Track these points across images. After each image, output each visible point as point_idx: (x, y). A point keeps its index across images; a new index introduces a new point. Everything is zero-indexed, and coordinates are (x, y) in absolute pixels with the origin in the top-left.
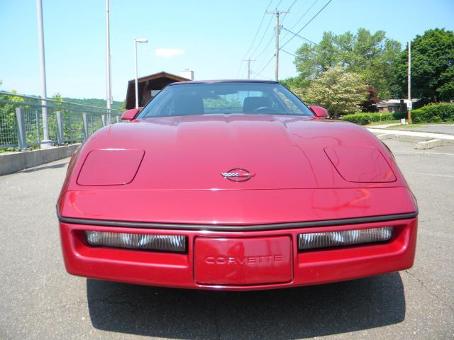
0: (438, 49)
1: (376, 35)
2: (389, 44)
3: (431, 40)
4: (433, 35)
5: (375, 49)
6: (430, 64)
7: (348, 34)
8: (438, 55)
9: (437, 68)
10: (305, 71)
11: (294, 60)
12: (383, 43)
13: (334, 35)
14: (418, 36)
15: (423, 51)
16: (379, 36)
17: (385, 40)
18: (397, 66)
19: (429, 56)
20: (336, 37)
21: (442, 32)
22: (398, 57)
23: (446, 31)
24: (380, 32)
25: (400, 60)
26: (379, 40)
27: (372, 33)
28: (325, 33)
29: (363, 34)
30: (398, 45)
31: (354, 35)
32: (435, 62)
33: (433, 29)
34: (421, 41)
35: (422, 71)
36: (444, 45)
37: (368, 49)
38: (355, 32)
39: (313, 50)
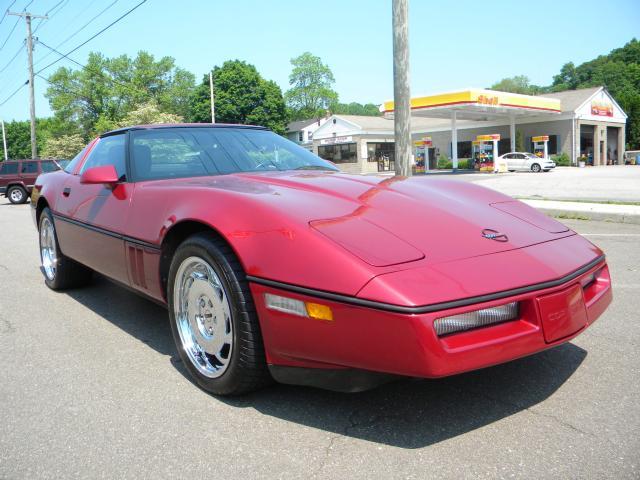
0: (242, 86)
1: (163, 62)
2: (180, 75)
3: (232, 74)
4: (234, 68)
5: (161, 82)
6: (233, 103)
7: (124, 57)
8: (242, 93)
9: (242, 109)
10: (63, 109)
11: (46, 92)
12: (172, 72)
13: (105, 59)
14: (216, 68)
15: (224, 87)
16: (166, 65)
17: (174, 69)
18: (193, 104)
19: (232, 93)
20: (108, 61)
21: (243, 65)
22: (193, 92)
23: (247, 64)
24: (168, 58)
25: (197, 97)
26: (167, 69)
27: (157, 60)
28: (91, 55)
29: (144, 60)
30: (191, 77)
31: (133, 60)
32: (238, 102)
33: (234, 60)
34: (220, 74)
35: (225, 112)
36: (247, 80)
37: (153, 81)
38: (133, 56)
39: (75, 77)
